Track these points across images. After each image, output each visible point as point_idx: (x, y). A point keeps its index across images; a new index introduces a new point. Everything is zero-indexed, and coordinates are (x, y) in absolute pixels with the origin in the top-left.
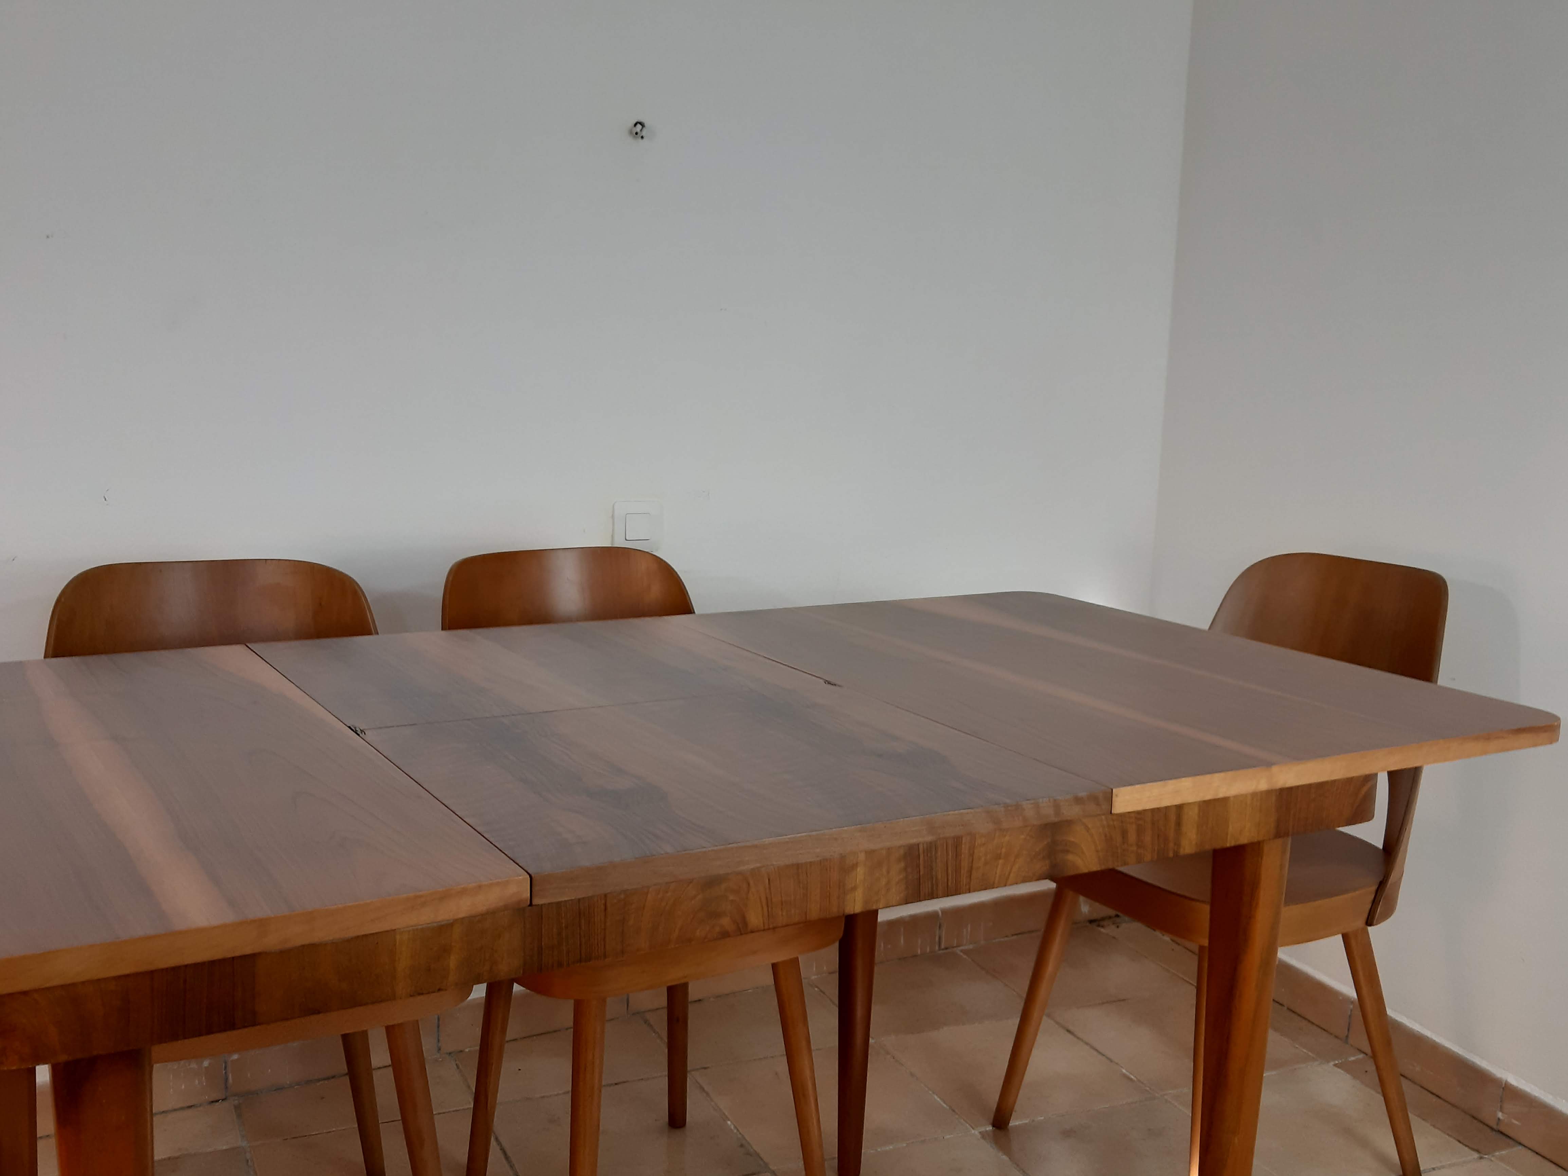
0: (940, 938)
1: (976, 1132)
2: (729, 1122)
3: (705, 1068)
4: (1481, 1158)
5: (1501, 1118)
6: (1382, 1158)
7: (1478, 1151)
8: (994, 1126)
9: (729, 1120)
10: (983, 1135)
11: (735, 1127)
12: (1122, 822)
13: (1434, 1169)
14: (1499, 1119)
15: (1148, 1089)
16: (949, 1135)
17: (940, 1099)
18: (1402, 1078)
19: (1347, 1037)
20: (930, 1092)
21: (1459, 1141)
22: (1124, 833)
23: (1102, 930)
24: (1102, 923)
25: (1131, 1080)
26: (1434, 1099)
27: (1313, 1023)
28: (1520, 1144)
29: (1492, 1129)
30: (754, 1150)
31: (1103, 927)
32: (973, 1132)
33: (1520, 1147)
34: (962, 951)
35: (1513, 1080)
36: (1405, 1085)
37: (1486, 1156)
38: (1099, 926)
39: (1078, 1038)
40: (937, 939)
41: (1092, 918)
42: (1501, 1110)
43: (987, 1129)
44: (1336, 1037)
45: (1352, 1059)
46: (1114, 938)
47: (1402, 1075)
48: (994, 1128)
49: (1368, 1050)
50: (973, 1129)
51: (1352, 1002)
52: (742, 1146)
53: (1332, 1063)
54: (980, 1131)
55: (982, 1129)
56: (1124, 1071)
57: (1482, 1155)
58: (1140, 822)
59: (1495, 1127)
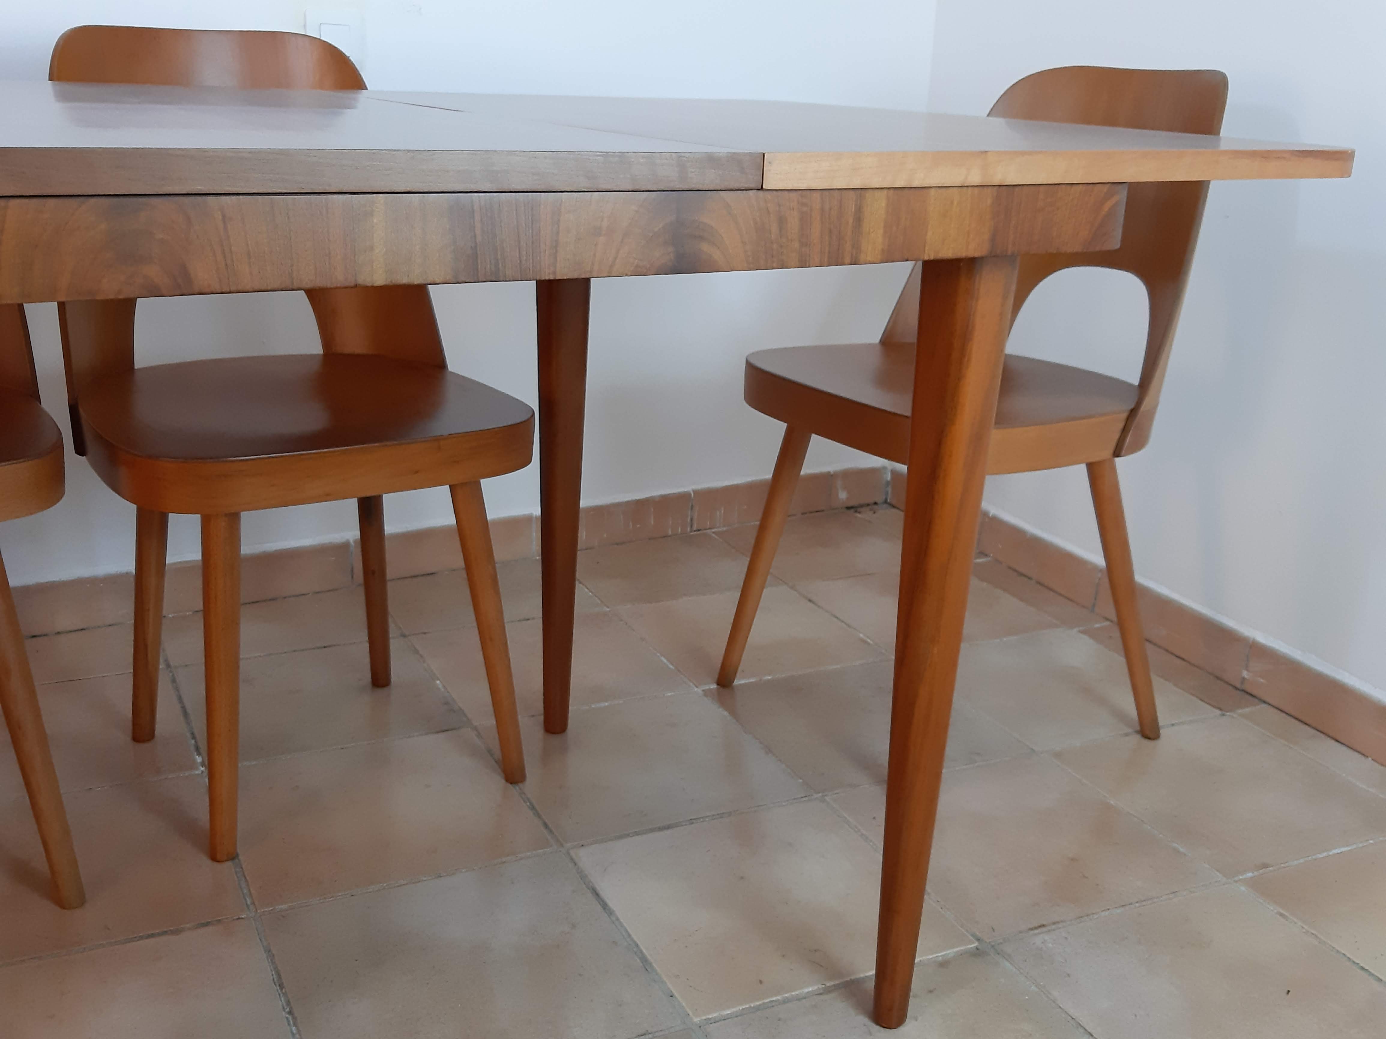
0: (692, 520)
1: (699, 690)
2: (438, 682)
3: (425, 633)
4: (1224, 715)
5: (1246, 677)
6: (1120, 716)
7: (1220, 709)
8: (718, 685)
9: (439, 679)
10: (706, 693)
11: (444, 686)
12: (779, 205)
13: (1173, 725)
14: (1244, 678)
15: (883, 651)
16: (670, 692)
17: (668, 660)
18: (1147, 644)
19: (1094, 605)
20: (658, 654)
21: (1201, 700)
22: (782, 221)
23: (859, 515)
24: (859, 510)
25: (869, 644)
26: (1178, 661)
27: (1060, 594)
28: (1265, 702)
29: (1236, 688)
30: (459, 706)
31: (860, 513)
32: (696, 689)
33: (1264, 705)
34: (714, 533)
35: (1261, 638)
36: (1149, 648)
37: (1228, 714)
38: (856, 511)
39: (819, 606)
40: (689, 520)
41: (851, 504)
42: (1247, 670)
43: (712, 687)
44: (1083, 607)
45: (1097, 626)
46: (870, 522)
47: (1148, 640)
48: (718, 686)
49: (1113, 616)
50: (697, 687)
51: (1101, 571)
52: (446, 703)
53: (1076, 630)
54: (702, 689)
55: (707, 687)
56: (861, 635)
57: (1224, 713)
58: (805, 209)
59: (1238, 686)
